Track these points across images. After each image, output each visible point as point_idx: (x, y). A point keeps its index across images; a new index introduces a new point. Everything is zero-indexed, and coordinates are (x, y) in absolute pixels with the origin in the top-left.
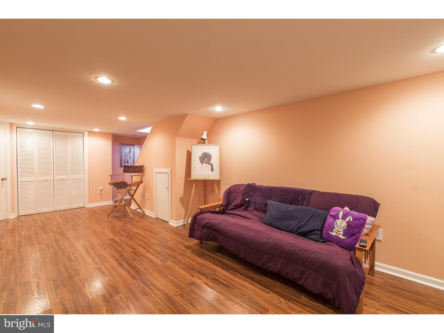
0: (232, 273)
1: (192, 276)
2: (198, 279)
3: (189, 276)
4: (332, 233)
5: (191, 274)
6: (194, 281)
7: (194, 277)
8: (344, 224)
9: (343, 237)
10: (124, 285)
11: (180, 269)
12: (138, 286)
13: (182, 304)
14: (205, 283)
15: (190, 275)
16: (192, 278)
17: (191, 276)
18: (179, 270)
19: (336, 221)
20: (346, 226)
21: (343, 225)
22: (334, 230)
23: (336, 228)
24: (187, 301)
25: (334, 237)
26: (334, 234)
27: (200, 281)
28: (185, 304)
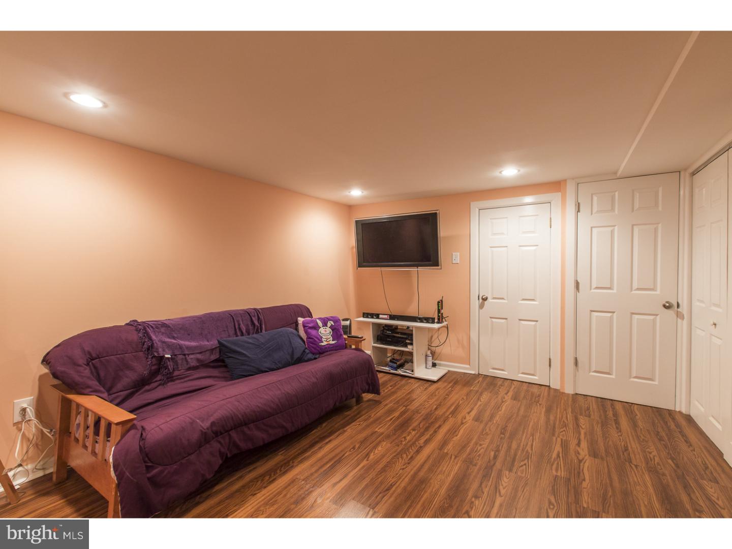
0: (301, 462)
4: (323, 344)
8: (329, 330)
9: (334, 342)
10: (539, 480)
12: (524, 466)
19: (319, 331)
20: (331, 331)
21: (328, 332)
22: (323, 340)
23: (324, 337)
25: (326, 346)
26: (324, 343)
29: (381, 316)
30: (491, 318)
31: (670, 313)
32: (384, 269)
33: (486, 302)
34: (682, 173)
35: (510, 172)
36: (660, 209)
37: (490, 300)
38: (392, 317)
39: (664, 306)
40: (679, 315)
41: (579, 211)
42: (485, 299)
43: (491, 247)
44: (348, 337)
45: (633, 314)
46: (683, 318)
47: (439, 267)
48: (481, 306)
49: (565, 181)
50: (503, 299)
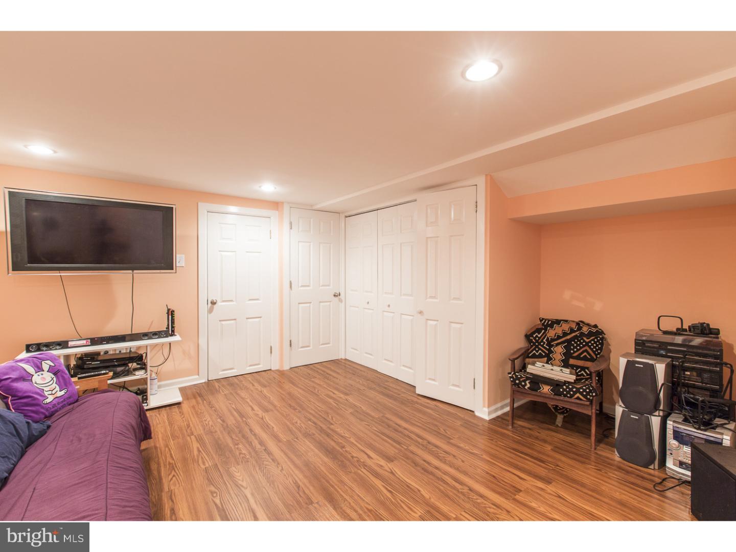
1: (392, 473)
2: (382, 466)
3: (398, 472)
4: (48, 401)
5: (395, 476)
6: (388, 464)
7: (390, 471)
8: (48, 376)
9: (63, 393)
11: (419, 491)
13: (311, 488)
14: (372, 458)
15: (397, 475)
16: (391, 468)
17: (395, 473)
18: (420, 489)
19: (34, 381)
20: (53, 376)
21: (49, 379)
22: (46, 393)
23: (45, 389)
24: (304, 492)
26: (50, 399)
27: (378, 462)
28: (308, 488)
29: (70, 344)
30: (220, 321)
31: (336, 299)
32: (64, 274)
33: (215, 306)
34: (341, 215)
35: (268, 188)
36: (332, 234)
37: (219, 304)
38: (94, 341)
39: (335, 295)
40: (341, 301)
41: (291, 229)
42: (213, 303)
43: (220, 251)
44: (79, 378)
45: (321, 302)
46: (342, 302)
47: (174, 271)
48: (210, 311)
49: (283, 203)
50: (231, 301)
